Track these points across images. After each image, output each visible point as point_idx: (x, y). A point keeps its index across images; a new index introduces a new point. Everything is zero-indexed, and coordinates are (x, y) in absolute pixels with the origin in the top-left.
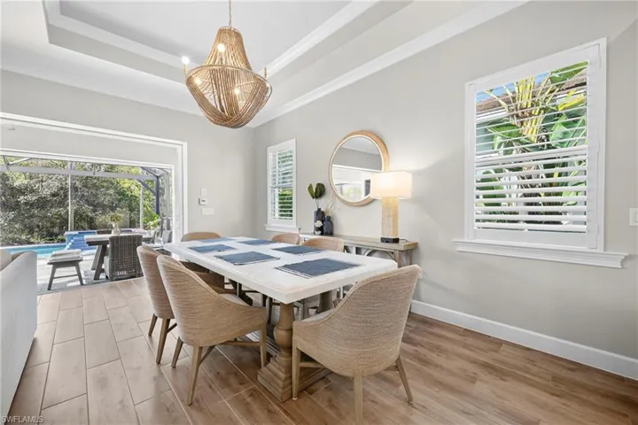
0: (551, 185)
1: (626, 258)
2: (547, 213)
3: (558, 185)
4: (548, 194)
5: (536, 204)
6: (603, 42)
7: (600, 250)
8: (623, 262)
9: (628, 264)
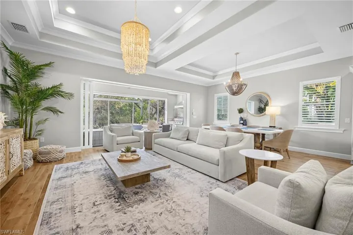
0: (328, 112)
1: (344, 130)
2: (326, 119)
3: (331, 112)
4: (327, 114)
5: (323, 117)
6: (340, 77)
7: (338, 128)
8: (343, 131)
9: (344, 132)
